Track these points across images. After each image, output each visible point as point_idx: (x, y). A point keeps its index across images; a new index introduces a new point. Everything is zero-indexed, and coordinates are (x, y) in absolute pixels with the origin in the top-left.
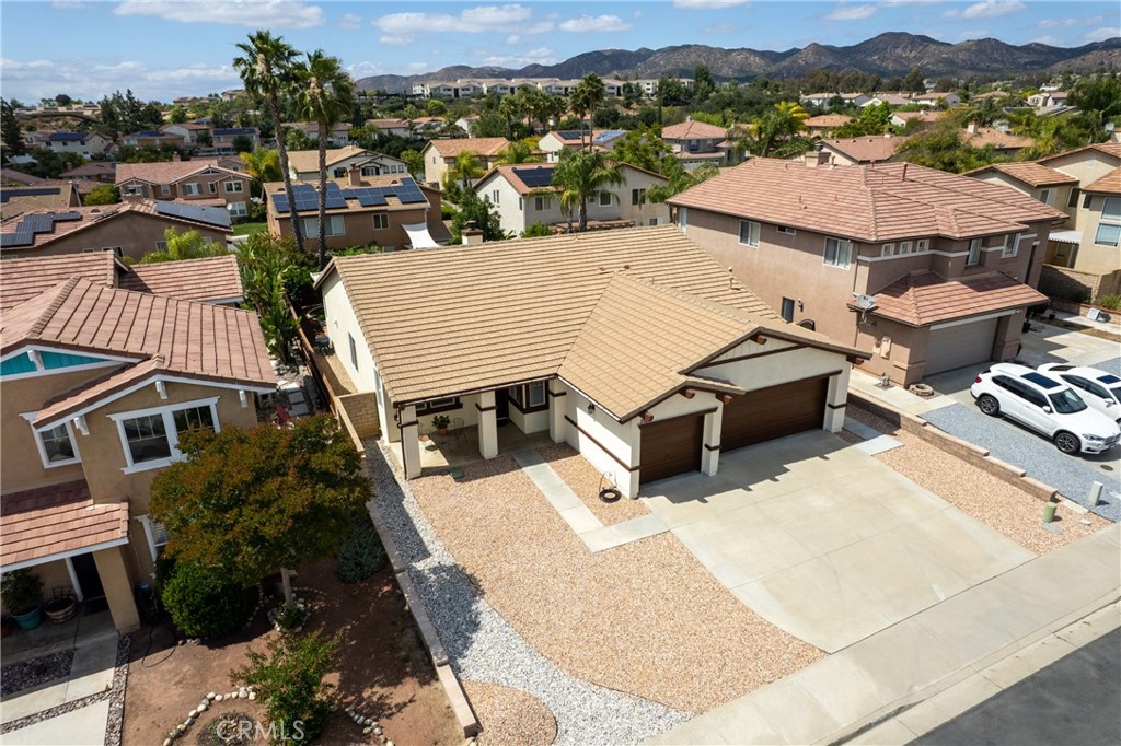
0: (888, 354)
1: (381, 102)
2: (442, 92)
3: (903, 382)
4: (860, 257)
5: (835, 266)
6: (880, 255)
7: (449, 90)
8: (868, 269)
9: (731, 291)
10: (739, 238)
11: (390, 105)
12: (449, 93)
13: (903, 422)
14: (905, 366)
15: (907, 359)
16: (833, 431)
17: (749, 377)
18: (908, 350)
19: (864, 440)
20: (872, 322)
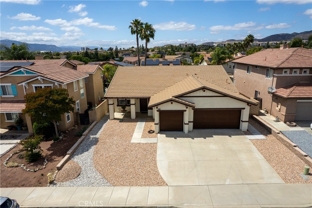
0: (280, 109)
1: (203, 48)
2: (221, 45)
3: (284, 120)
4: (274, 75)
5: (268, 79)
6: (282, 74)
7: (223, 44)
8: (276, 78)
9: (226, 83)
10: (247, 71)
11: (205, 48)
12: (223, 45)
13: (272, 132)
14: (284, 114)
15: (285, 111)
16: (242, 130)
17: (203, 104)
18: (286, 108)
19: (253, 135)
20: (276, 98)
